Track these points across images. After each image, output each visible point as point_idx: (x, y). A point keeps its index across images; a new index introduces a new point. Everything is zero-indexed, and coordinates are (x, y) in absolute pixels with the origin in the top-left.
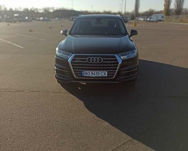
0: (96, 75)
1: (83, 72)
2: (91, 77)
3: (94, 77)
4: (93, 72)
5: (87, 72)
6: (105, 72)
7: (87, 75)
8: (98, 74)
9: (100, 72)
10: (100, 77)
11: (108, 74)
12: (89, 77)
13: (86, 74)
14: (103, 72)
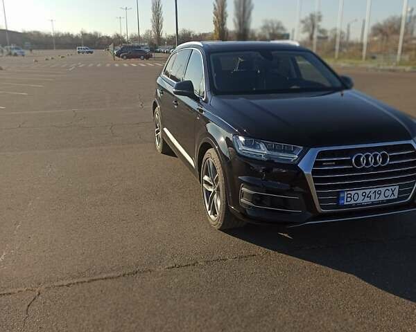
0: (373, 200)
1: (342, 195)
2: (361, 205)
3: (368, 205)
4: (367, 191)
5: (353, 193)
6: (393, 188)
7: (353, 202)
8: (377, 196)
9: (382, 190)
10: (383, 202)
11: (400, 193)
12: (356, 205)
13: (349, 199)
14: (389, 188)
